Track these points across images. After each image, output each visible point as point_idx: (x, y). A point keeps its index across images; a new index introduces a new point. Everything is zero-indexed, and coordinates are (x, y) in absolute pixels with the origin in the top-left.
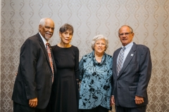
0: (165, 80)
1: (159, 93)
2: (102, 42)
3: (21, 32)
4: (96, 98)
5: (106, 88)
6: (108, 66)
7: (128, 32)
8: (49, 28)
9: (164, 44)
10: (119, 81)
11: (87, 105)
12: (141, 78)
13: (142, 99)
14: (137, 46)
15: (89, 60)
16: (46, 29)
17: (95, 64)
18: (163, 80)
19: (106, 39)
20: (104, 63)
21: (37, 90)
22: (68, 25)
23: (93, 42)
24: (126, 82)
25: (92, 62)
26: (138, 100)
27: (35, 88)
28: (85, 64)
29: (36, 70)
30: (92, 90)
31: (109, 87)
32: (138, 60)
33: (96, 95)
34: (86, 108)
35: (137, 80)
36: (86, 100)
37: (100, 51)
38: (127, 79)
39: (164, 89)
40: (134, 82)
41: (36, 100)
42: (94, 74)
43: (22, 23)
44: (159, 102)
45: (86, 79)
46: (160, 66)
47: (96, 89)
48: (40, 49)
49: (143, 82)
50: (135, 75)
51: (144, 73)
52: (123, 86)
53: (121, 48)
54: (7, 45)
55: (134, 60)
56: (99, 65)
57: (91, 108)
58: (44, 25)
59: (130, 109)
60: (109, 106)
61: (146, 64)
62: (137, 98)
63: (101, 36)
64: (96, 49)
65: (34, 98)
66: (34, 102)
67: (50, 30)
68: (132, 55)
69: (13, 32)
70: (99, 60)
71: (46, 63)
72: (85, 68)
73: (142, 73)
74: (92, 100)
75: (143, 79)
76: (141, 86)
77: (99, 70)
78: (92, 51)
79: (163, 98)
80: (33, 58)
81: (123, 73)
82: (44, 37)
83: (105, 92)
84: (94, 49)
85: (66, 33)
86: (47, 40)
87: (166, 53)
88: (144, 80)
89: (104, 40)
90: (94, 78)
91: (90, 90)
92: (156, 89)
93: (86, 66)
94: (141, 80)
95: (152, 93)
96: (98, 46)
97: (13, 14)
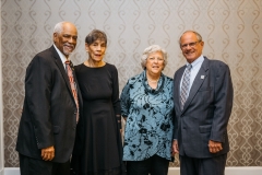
0: (257, 112)
1: (247, 133)
2: (158, 55)
3: (32, 43)
4: (149, 143)
5: (164, 127)
6: (167, 95)
7: (193, 41)
8: (69, 36)
9: (254, 56)
10: (185, 118)
11: (137, 154)
12: (217, 113)
13: (219, 145)
14: (210, 61)
15: (138, 85)
16: (65, 39)
17: (147, 92)
18: (253, 113)
19: (164, 51)
20: (161, 90)
21: (54, 134)
22: (98, 32)
23: (144, 57)
24: (194, 120)
25: (143, 88)
26: (214, 146)
27: (49, 131)
28: (131, 91)
29: (50, 103)
30: (143, 131)
31: (168, 126)
32: (212, 85)
33: (150, 138)
34: (135, 159)
35: (211, 116)
36: (134, 146)
37: (155, 71)
38: (196, 114)
39: (255, 126)
40: (208, 118)
41: (52, 149)
42: (146, 106)
43: (34, 28)
44: (247, 146)
45: (134, 115)
46: (247, 91)
47: (149, 129)
48: (56, 71)
49: (219, 119)
50: (208, 107)
51: (221, 104)
52: (190, 125)
53: (185, 66)
54: (12, 63)
55: (205, 85)
56: (154, 92)
57: (142, 158)
58: (60, 33)
59: (202, 160)
60: (169, 156)
61: (225, 91)
62: (211, 144)
63: (156, 47)
64: (149, 67)
65: (49, 147)
66: (49, 152)
67: (71, 40)
68: (203, 77)
69: (20, 43)
70: (153, 84)
71: (67, 92)
72: (132, 97)
73: (218, 105)
74: (144, 147)
75: (219, 114)
76: (217, 125)
77: (154, 101)
78: (142, 70)
79: (253, 140)
80: (45, 85)
81: (189, 105)
82: (62, 52)
83: (162, 134)
84: (145, 68)
85: (96, 45)
86: (67, 56)
87: (256, 70)
88: (222, 115)
89: (161, 52)
90: (146, 112)
91: (141, 131)
92: (242, 126)
93: (133, 94)
94: (218, 116)
95: (236, 133)
96: (152, 61)
97: (19, 15)
